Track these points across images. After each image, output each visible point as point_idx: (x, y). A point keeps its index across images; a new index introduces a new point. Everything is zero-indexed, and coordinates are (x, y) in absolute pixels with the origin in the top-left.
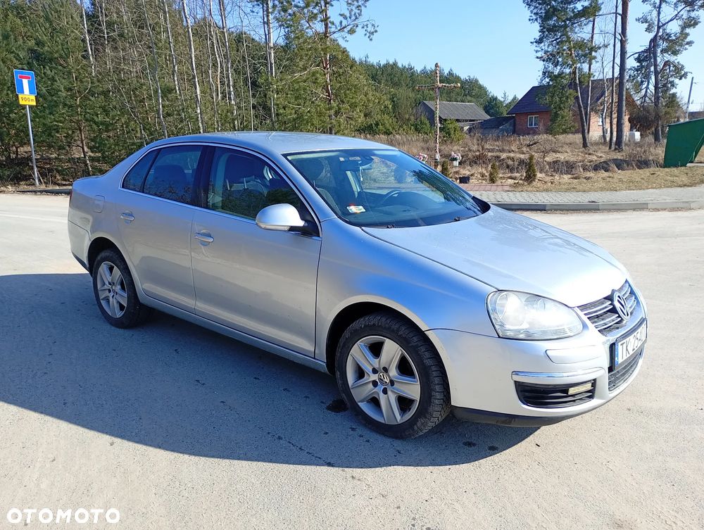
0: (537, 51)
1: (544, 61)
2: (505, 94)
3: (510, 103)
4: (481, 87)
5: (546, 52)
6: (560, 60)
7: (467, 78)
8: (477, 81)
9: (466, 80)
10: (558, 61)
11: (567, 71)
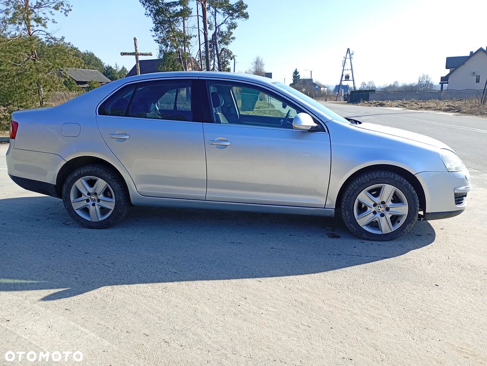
0: (153, 36)
1: (159, 43)
2: (116, 65)
3: (121, 71)
4: (96, 59)
5: (160, 37)
6: (169, 43)
7: (86, 52)
8: (93, 55)
9: (85, 53)
10: (168, 44)
11: (175, 50)
